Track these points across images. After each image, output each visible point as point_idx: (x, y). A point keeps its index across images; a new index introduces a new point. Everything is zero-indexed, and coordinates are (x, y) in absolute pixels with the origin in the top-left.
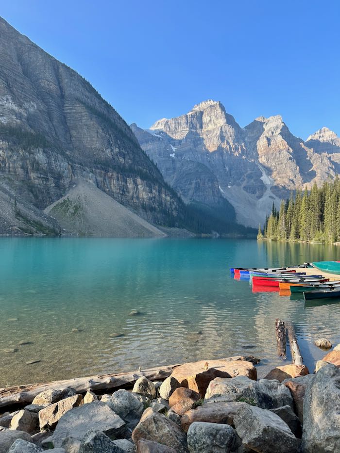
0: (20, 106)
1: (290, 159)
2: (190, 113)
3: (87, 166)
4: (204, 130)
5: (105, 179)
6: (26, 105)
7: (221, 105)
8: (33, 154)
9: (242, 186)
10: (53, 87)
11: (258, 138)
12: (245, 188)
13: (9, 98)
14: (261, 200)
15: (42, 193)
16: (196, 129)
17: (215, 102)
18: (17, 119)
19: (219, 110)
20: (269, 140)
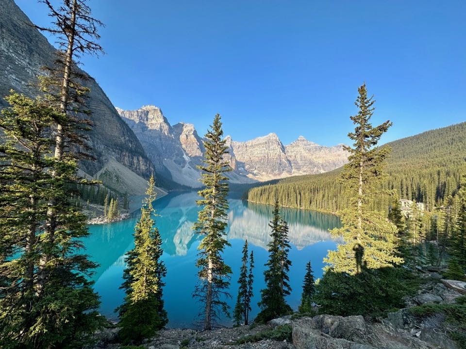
1: (198, 148)
2: (140, 110)
3: (110, 147)
4: (149, 122)
5: (121, 156)
7: (160, 110)
9: (173, 160)
11: (181, 134)
12: (175, 161)
14: (184, 169)
15: (91, 165)
16: (144, 120)
17: (157, 108)
19: (160, 113)
20: (187, 136)
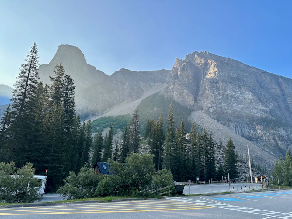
0: (266, 107)
6: (268, 105)
8: (278, 131)
10: (278, 91)
13: (260, 104)
18: (265, 113)
